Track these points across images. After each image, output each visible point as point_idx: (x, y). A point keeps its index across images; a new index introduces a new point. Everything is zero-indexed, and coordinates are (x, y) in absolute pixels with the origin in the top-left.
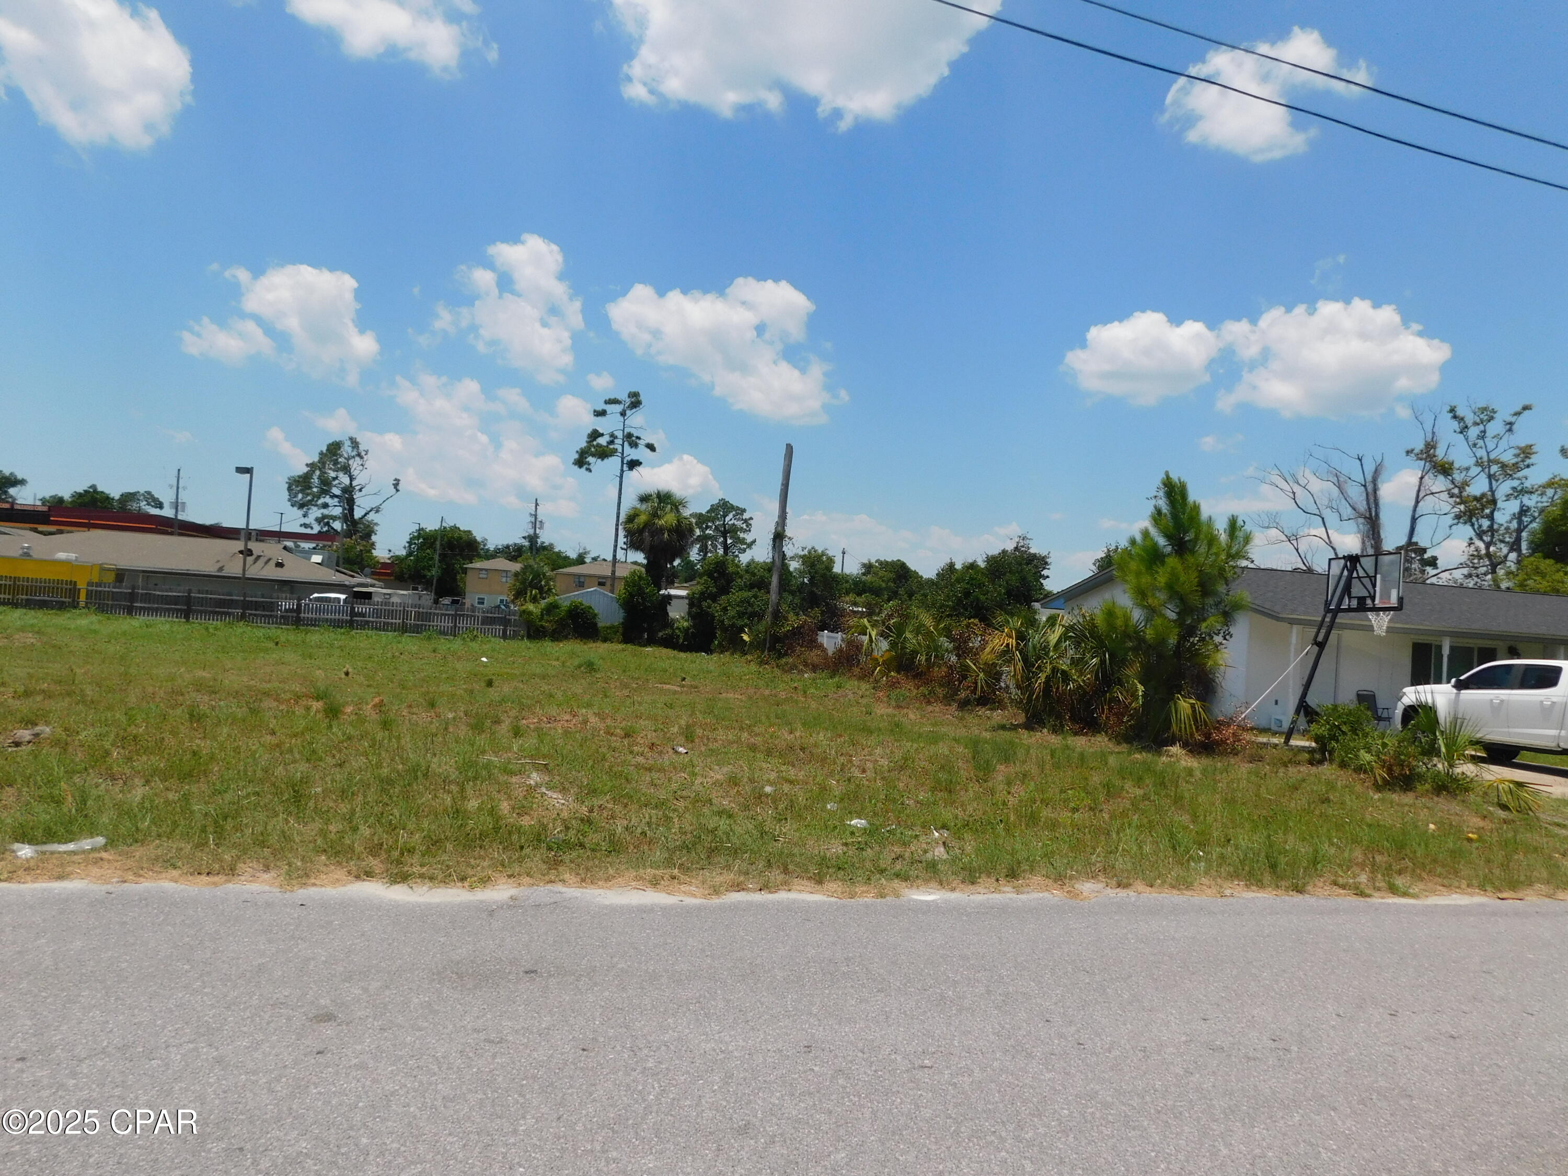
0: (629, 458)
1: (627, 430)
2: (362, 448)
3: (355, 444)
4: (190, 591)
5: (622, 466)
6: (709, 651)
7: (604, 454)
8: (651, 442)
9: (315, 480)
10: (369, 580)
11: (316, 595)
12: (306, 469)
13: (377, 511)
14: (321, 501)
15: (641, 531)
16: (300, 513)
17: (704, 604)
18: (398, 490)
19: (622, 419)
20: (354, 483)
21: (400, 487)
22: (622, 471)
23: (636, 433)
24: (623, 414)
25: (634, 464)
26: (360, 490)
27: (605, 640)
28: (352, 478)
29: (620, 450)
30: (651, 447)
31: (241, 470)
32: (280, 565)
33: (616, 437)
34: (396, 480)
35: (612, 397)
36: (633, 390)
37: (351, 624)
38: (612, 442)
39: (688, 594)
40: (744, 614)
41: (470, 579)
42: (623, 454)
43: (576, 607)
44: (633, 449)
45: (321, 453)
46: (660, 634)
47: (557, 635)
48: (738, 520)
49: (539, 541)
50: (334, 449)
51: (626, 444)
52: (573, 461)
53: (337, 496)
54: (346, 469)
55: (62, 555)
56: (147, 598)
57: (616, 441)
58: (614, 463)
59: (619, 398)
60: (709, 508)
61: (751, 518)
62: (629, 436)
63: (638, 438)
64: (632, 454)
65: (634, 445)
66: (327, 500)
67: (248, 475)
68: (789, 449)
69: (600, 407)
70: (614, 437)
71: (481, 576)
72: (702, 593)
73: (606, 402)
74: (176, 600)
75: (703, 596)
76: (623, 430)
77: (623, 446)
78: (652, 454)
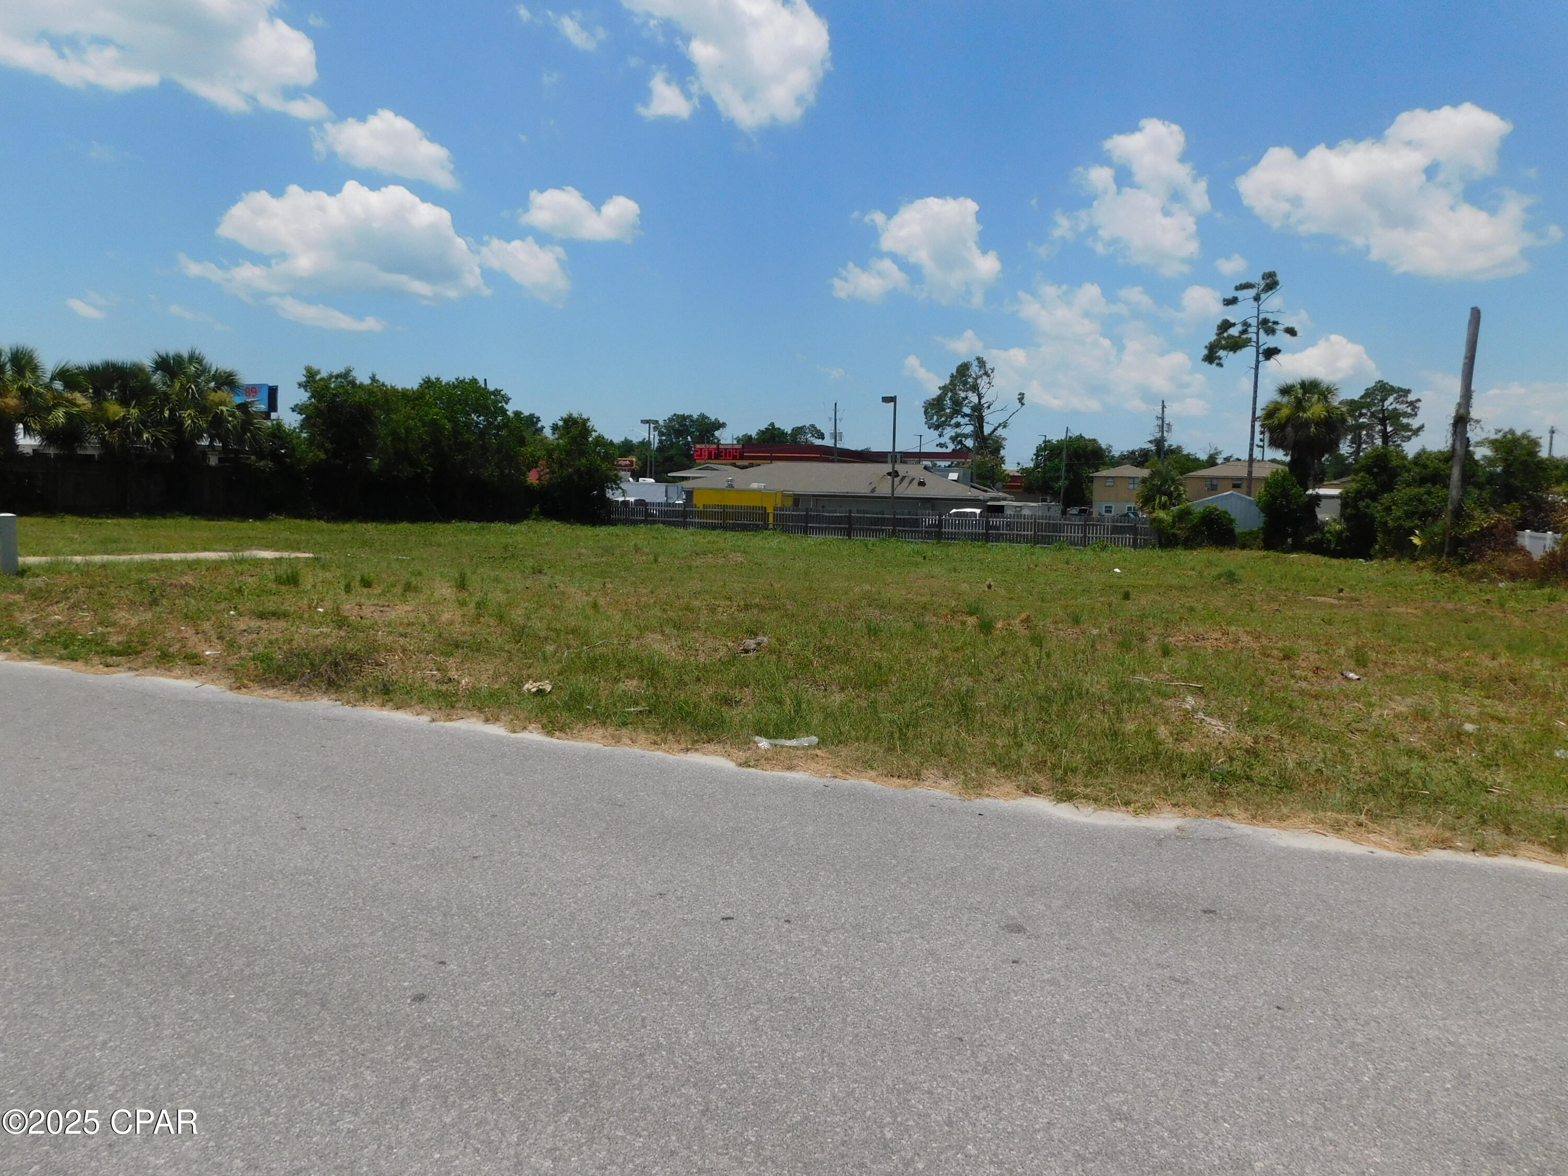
0: (1266, 347)
1: (1262, 316)
2: (988, 366)
3: (981, 363)
4: (850, 512)
5: (1257, 357)
6: (1368, 557)
7: (1235, 345)
8: (1290, 325)
9: (948, 402)
10: (1001, 495)
11: (954, 510)
12: (939, 392)
13: (1005, 427)
14: (953, 421)
15: (1282, 427)
16: (937, 433)
18: (1023, 404)
19: (1256, 304)
20: (983, 401)
21: (1025, 401)
22: (1258, 362)
23: (1272, 318)
24: (1257, 298)
25: (1270, 353)
26: (989, 407)
27: (1243, 547)
28: (980, 397)
29: (1254, 339)
30: (1291, 332)
31: (886, 400)
32: (922, 484)
33: (1250, 325)
34: (1020, 394)
35: (1243, 282)
36: (1267, 270)
37: (987, 538)
38: (1244, 332)
39: (1341, 494)
40: (1414, 513)
41: (1097, 487)
42: (1258, 343)
43: (1211, 513)
44: (1270, 337)
45: (952, 376)
46: (1308, 539)
47: (1190, 543)
48: (1402, 402)
49: (1166, 444)
50: (963, 369)
51: (1261, 331)
52: (1202, 357)
53: (967, 415)
54: (975, 388)
55: (755, 485)
56: (819, 519)
57: (1250, 330)
58: (1248, 354)
59: (1252, 281)
60: (1362, 393)
61: (1419, 400)
62: (1265, 321)
63: (1276, 323)
64: (1268, 341)
65: (1271, 331)
66: (959, 419)
67: (892, 404)
69: (1231, 294)
70: (1246, 324)
71: (1108, 484)
72: (1358, 492)
73: (1239, 287)
74: (838, 520)
75: (1360, 495)
76: (1258, 317)
77: (1257, 334)
78: (1293, 338)
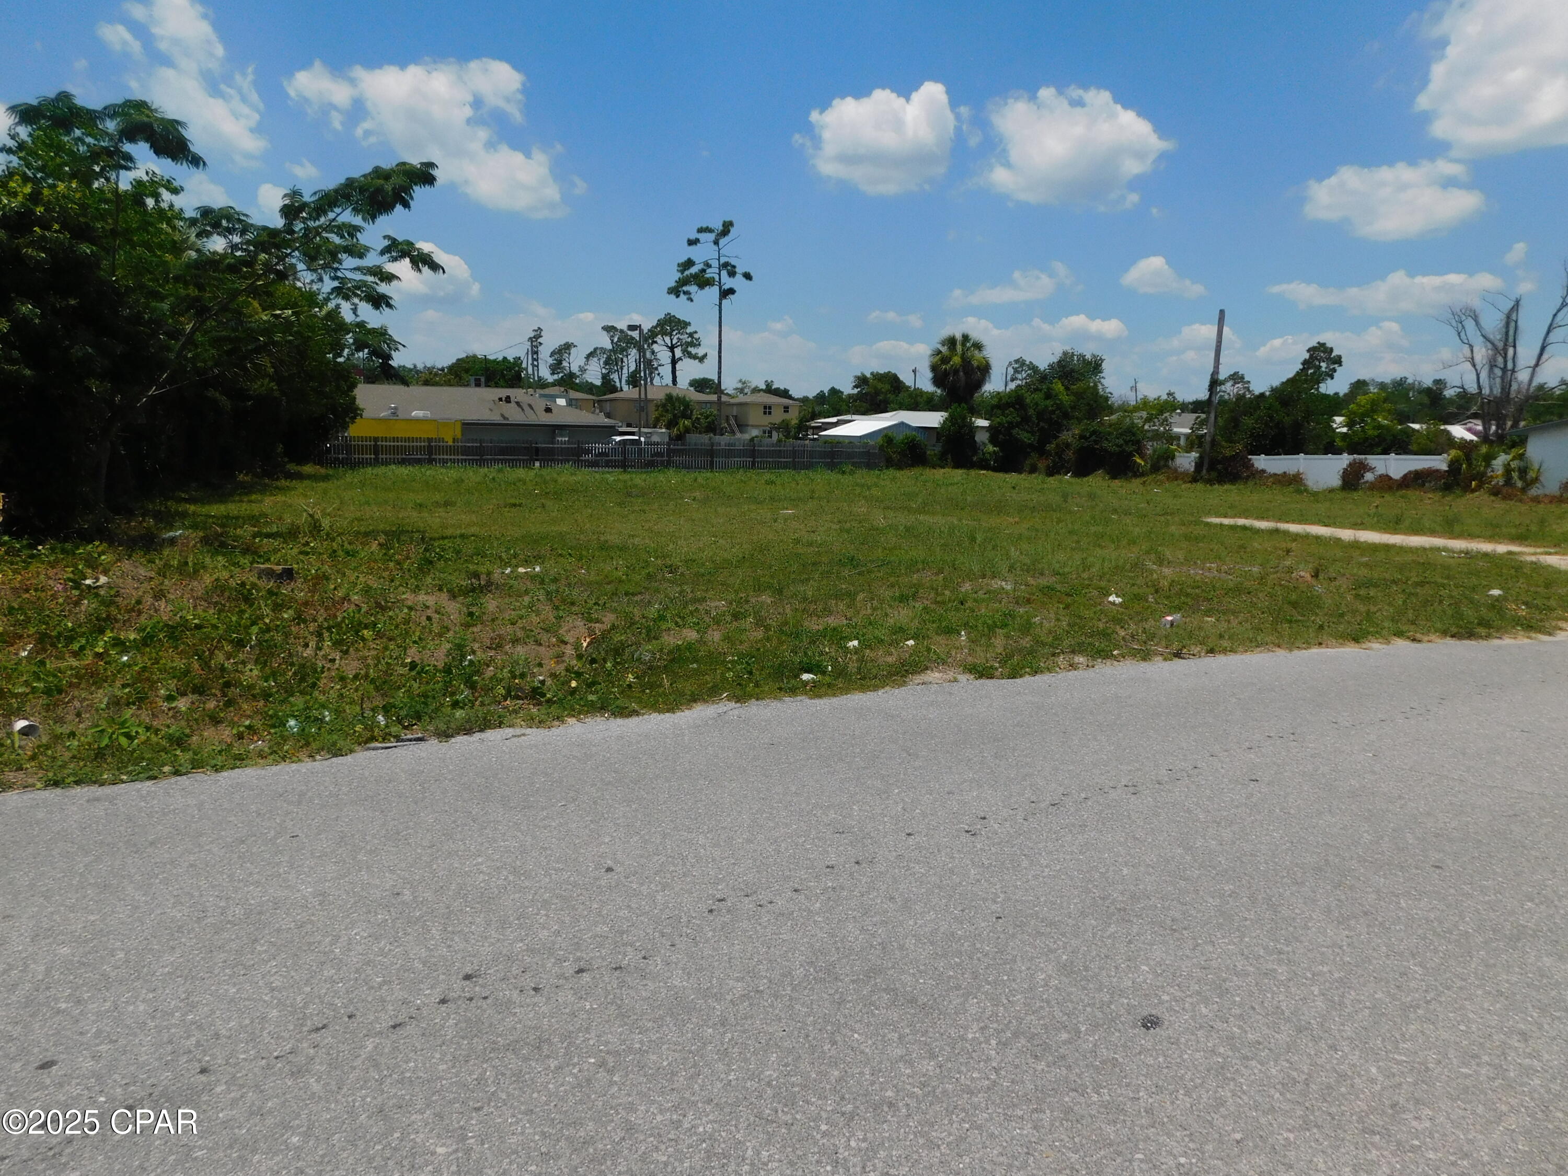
0: (726, 287)
1: (723, 260)
5: (720, 295)
6: (1019, 471)
7: (703, 282)
8: (747, 271)
19: (716, 248)
22: (720, 298)
24: (716, 243)
25: (726, 293)
27: (931, 466)
29: (717, 279)
30: (748, 276)
32: (549, 410)
33: (709, 266)
35: (704, 226)
38: (707, 271)
40: (1130, 441)
42: (720, 283)
44: (731, 279)
51: (724, 273)
57: (711, 270)
59: (712, 226)
62: (726, 265)
63: (734, 267)
64: (728, 282)
65: (732, 274)
68: (1222, 312)
69: (694, 235)
72: (1000, 424)
73: (700, 230)
75: (1001, 426)
76: (719, 260)
77: (719, 275)
78: (748, 282)
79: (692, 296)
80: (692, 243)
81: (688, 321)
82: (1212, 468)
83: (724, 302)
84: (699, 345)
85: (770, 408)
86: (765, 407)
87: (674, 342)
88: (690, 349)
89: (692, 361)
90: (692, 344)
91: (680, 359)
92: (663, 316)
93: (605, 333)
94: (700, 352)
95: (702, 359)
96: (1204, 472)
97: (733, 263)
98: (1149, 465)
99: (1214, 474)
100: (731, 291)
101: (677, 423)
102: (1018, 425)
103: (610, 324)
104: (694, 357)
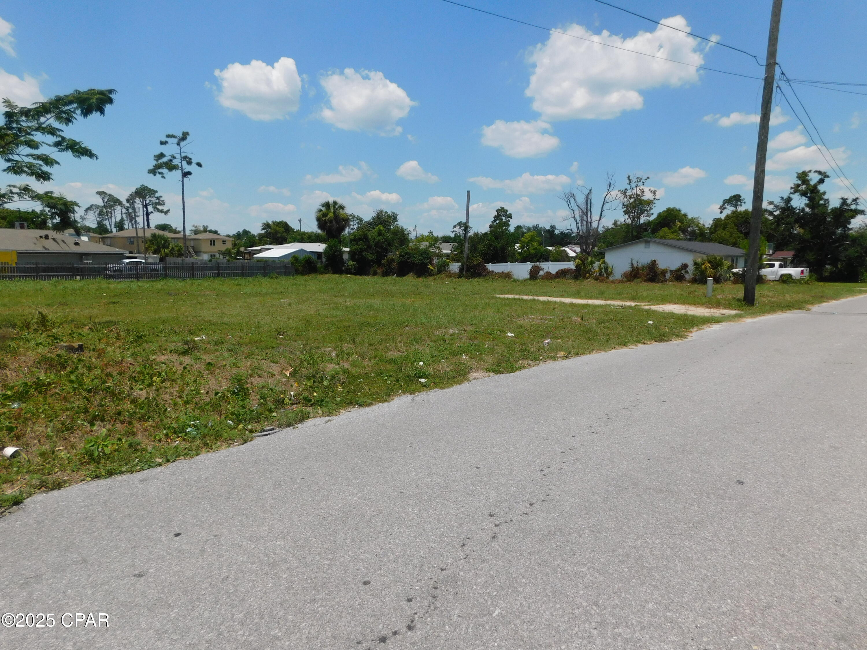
0: (186, 170)
1: (183, 155)
5: (182, 175)
6: (367, 275)
7: (171, 167)
8: (199, 161)
11: (125, 261)
17: (364, 253)
19: (178, 147)
22: (183, 178)
24: (178, 144)
25: (186, 174)
29: (180, 165)
30: (199, 165)
33: (174, 158)
35: (171, 134)
38: (173, 160)
42: (182, 168)
44: (189, 166)
51: (184, 163)
57: (176, 160)
58: (178, 174)
59: (175, 134)
61: (162, 197)
62: (185, 158)
64: (187, 168)
65: (189, 163)
68: (468, 192)
69: (164, 139)
72: (355, 250)
73: (168, 136)
76: (181, 154)
77: (181, 163)
78: (200, 168)
79: (165, 175)
80: (163, 143)
81: (155, 189)
82: (468, 270)
83: (185, 179)
84: (164, 204)
85: (214, 241)
86: (211, 241)
87: (147, 202)
88: (158, 207)
89: (160, 214)
90: (159, 204)
91: (152, 212)
92: (139, 186)
93: (98, 196)
94: (165, 208)
95: (166, 213)
96: (464, 272)
97: (190, 157)
98: (436, 270)
99: (469, 274)
100: (189, 173)
101: (160, 251)
102: (365, 250)
103: (101, 190)
104: (161, 211)
